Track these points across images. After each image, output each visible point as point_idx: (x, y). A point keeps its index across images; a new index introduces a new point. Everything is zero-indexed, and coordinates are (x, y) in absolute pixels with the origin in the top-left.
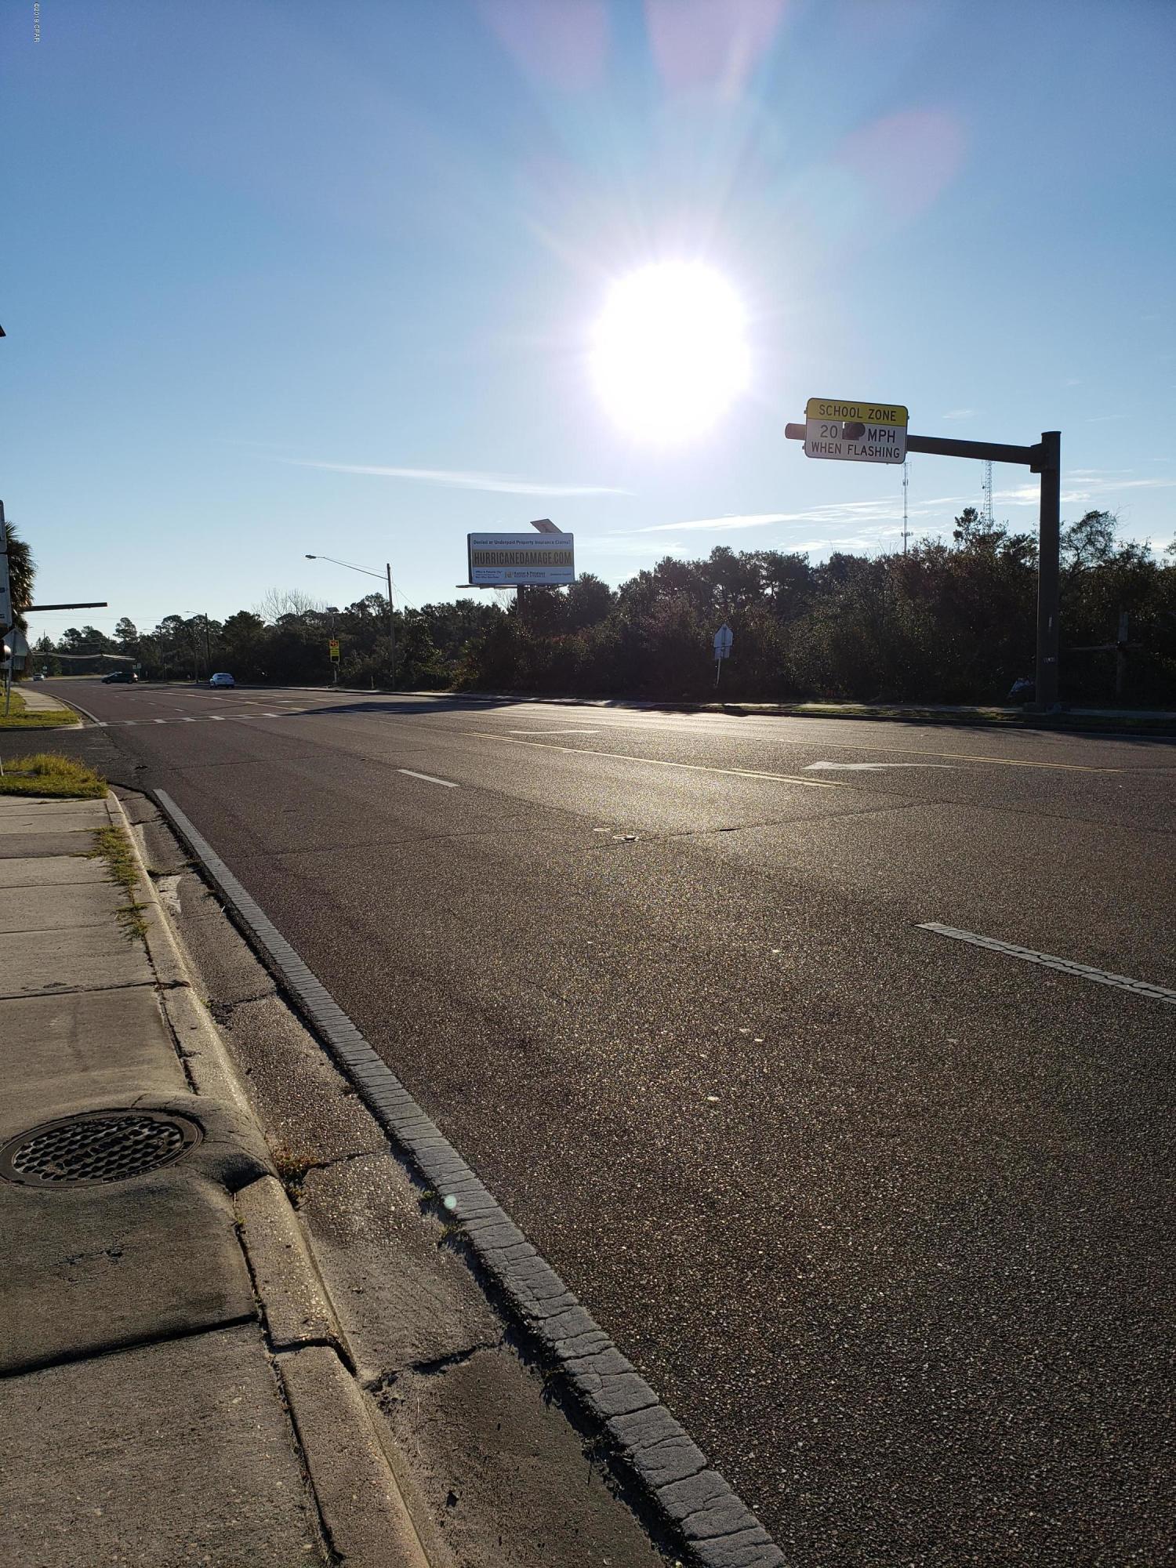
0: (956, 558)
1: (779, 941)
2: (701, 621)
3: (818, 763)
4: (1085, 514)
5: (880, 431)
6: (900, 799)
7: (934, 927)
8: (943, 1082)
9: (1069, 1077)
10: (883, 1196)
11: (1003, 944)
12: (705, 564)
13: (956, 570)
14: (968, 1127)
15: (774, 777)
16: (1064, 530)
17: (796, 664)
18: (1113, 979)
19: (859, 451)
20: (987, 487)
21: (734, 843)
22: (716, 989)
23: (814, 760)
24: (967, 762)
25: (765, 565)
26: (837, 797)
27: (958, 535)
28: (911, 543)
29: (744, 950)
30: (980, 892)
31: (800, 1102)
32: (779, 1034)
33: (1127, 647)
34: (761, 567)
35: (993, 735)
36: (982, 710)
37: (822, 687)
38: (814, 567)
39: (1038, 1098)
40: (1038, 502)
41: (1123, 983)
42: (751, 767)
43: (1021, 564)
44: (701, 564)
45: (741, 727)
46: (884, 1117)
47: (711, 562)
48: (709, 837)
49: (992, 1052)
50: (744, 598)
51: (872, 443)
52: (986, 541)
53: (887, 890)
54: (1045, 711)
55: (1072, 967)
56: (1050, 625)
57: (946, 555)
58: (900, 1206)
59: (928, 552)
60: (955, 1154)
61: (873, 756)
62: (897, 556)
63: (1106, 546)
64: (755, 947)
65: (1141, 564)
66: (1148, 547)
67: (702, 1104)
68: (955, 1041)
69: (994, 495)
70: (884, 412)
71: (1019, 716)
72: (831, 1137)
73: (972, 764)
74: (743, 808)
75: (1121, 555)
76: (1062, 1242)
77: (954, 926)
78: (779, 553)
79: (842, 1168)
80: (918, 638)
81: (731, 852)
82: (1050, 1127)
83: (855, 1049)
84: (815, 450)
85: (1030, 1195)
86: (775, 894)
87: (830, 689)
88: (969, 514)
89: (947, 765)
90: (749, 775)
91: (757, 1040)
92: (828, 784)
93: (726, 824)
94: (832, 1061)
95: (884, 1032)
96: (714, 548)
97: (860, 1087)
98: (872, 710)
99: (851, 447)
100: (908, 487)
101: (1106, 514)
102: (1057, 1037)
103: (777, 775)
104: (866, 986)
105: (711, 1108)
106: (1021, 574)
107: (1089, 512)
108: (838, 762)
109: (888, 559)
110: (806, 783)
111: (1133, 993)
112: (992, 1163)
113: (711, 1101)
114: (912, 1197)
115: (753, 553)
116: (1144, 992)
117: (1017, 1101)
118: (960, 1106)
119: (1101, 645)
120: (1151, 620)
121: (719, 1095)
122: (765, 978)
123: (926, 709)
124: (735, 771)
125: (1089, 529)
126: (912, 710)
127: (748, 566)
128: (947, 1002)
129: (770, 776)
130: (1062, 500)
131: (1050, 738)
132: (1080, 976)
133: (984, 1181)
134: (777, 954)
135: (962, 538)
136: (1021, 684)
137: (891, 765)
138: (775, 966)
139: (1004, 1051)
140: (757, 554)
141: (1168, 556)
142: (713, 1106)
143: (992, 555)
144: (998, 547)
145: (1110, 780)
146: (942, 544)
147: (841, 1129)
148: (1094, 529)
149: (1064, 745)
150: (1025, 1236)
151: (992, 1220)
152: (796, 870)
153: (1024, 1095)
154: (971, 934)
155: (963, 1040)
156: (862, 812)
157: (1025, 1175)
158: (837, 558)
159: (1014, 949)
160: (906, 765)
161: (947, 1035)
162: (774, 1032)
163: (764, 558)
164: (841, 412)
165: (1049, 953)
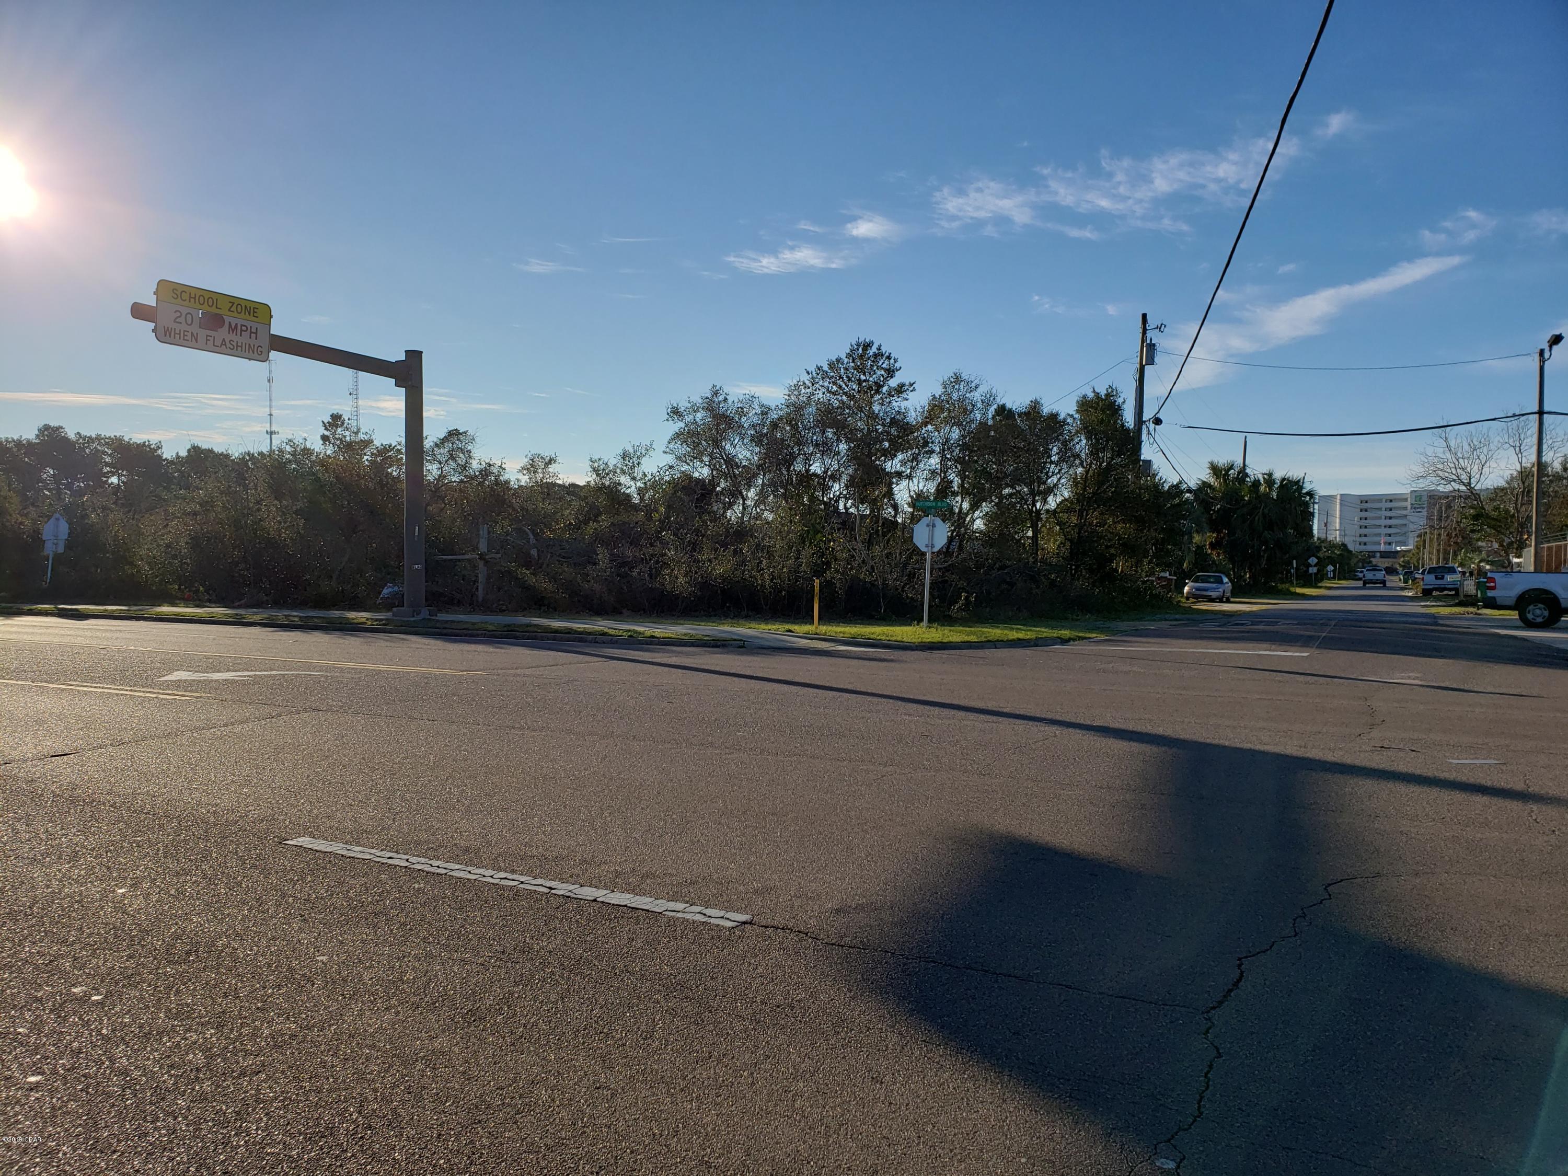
0: (323, 462)
1: (125, 878)
2: (25, 509)
3: (175, 673)
4: (446, 431)
5: (242, 325)
6: (268, 709)
7: (303, 842)
8: (312, 1004)
9: (436, 976)
10: (246, 1142)
11: (373, 851)
12: (30, 443)
13: (323, 475)
14: (337, 1046)
15: (122, 690)
16: (428, 444)
17: (149, 564)
18: (475, 873)
19: (218, 343)
20: (354, 394)
21: (69, 770)
22: (41, 947)
23: (171, 670)
24: (338, 668)
25: (110, 452)
26: (198, 709)
27: (325, 438)
28: (276, 442)
29: (81, 895)
30: (351, 801)
31: (148, 1059)
32: (123, 986)
33: (487, 557)
34: (104, 453)
35: (362, 640)
36: (352, 615)
37: (179, 589)
38: (169, 458)
39: (407, 1002)
40: (403, 415)
41: (484, 876)
42: (92, 680)
43: (388, 473)
44: (24, 442)
45: (80, 633)
46: (247, 1053)
47: (37, 441)
48: (36, 766)
49: (362, 963)
50: (82, 485)
51: (232, 336)
52: (353, 448)
53: (253, 808)
54: (413, 616)
55: (438, 867)
56: (416, 534)
57: (313, 458)
58: (264, 1148)
59: (294, 454)
60: (324, 1077)
61: (239, 664)
62: (261, 454)
63: (466, 462)
64: (95, 890)
65: (497, 482)
66: (504, 466)
67: (19, 1088)
68: (324, 958)
69: (360, 402)
70: (246, 307)
71: (388, 622)
72: (185, 1091)
73: (342, 670)
74: (82, 729)
75: (481, 471)
76: (430, 1140)
77: (324, 839)
78: (126, 439)
79: (197, 1125)
80: (285, 540)
81: (65, 781)
82: (418, 1028)
83: (215, 986)
84: (165, 335)
85: (399, 1102)
86: (121, 826)
87: (190, 591)
88: (336, 419)
89: (317, 671)
90: (90, 689)
91: (95, 998)
92: (187, 696)
93: (60, 747)
94: (188, 1005)
95: (249, 961)
96: (41, 426)
97: (220, 1027)
98: (237, 615)
99: (208, 338)
100: (273, 385)
101: (465, 432)
102: (425, 938)
103: (126, 688)
104: (229, 915)
105: (32, 1089)
106: (388, 483)
107: (450, 429)
108: (200, 672)
109: (252, 457)
110: (161, 696)
111: (493, 884)
112: (361, 1077)
113: (31, 1083)
114: (279, 1134)
115: (94, 436)
116: (503, 882)
117: (388, 1009)
118: (330, 1026)
119: (463, 554)
120: (507, 534)
121: (42, 1074)
122: (106, 924)
123: (295, 614)
124: (71, 685)
125: (451, 445)
126: (280, 615)
127: (87, 451)
128: (316, 919)
129: (117, 689)
130: (425, 414)
131: (417, 642)
132: (446, 874)
133: (355, 1098)
134: (123, 895)
135: (330, 443)
136: (390, 590)
137: (258, 673)
138: (120, 908)
139: (374, 960)
140: (98, 438)
141: (520, 476)
142: (35, 1087)
143: (360, 461)
144: (365, 454)
145: (473, 681)
146: (308, 446)
147: (197, 1078)
148: (455, 446)
149: (431, 649)
150: (395, 1145)
151: (362, 1137)
152: (148, 795)
153: (394, 1002)
154: (341, 845)
155: (332, 957)
156: (225, 725)
157: (394, 1083)
158: (195, 451)
159: (383, 856)
160: (274, 672)
161: (317, 954)
162: (117, 983)
163: (107, 443)
164: (197, 301)
165: (417, 856)
